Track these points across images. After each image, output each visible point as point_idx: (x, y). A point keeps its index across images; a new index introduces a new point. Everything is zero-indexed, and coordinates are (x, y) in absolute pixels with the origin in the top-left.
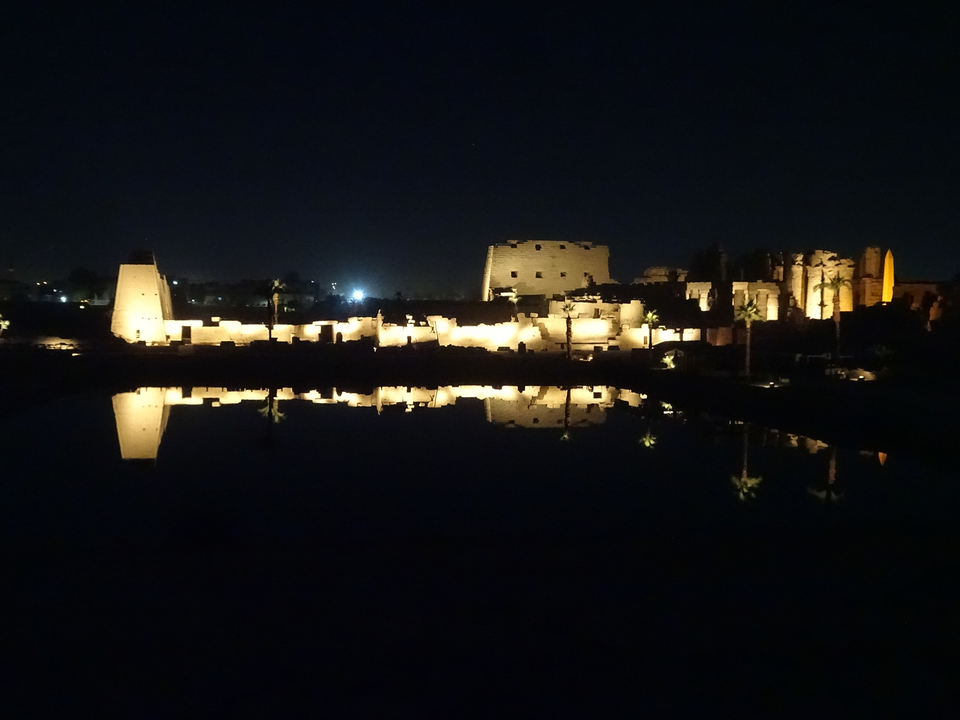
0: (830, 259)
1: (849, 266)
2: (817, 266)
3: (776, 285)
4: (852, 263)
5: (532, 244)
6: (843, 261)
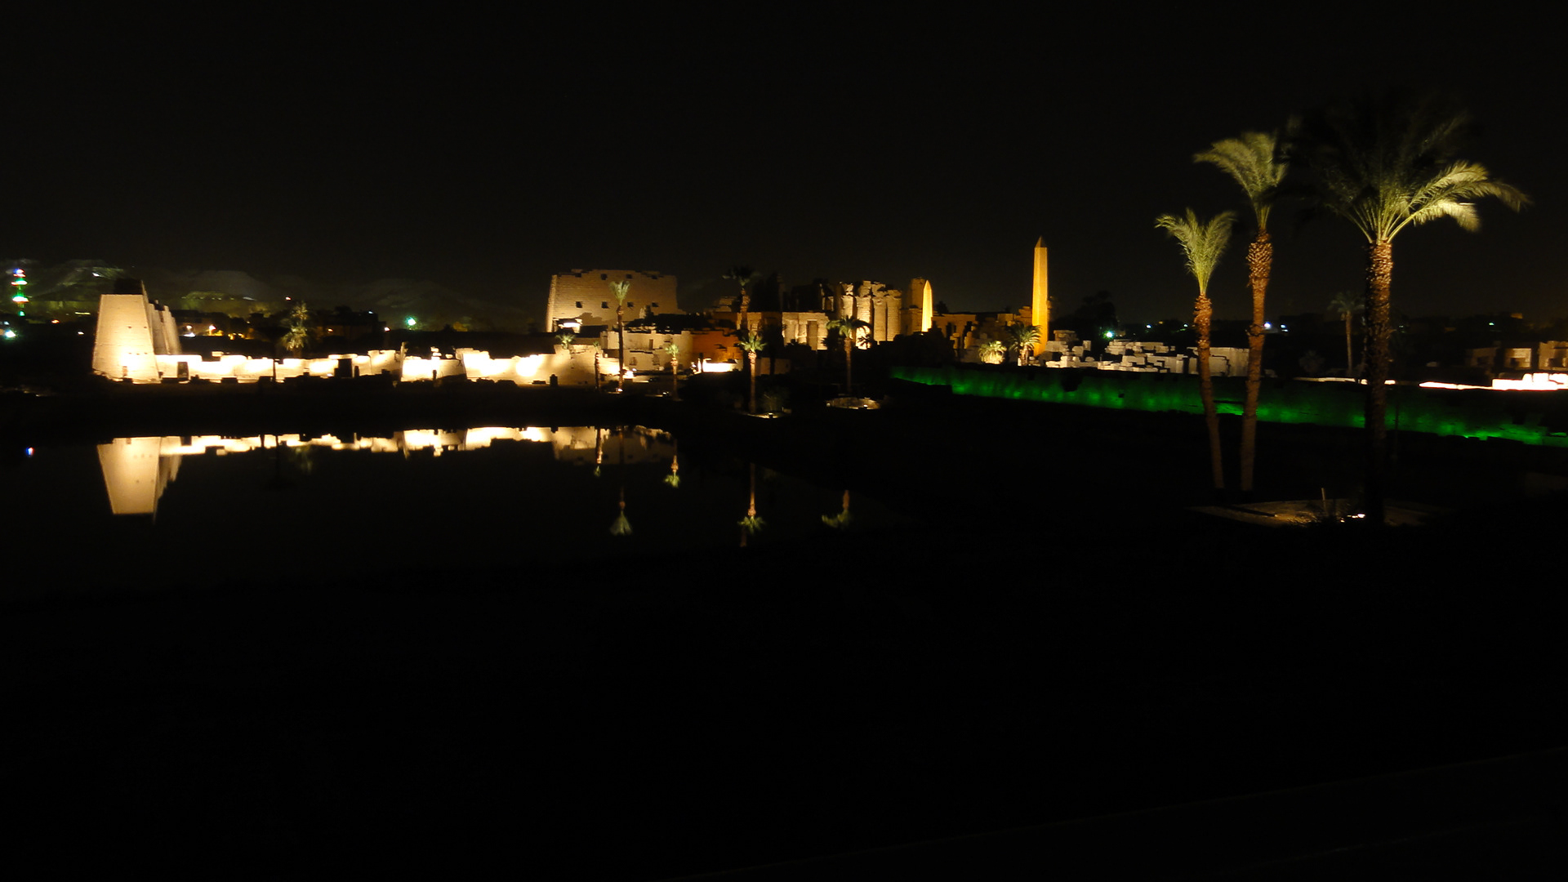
0: (879, 290)
1: (895, 297)
2: (865, 296)
3: (827, 314)
4: (899, 294)
5: (597, 273)
6: (890, 292)
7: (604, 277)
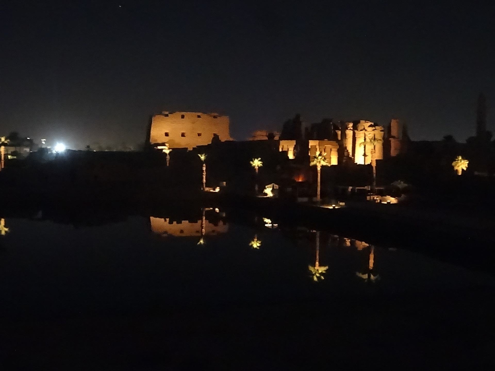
0: (370, 126)
1: (381, 131)
2: (361, 130)
3: (337, 142)
5: (179, 114)
6: (376, 127)
7: (183, 117)
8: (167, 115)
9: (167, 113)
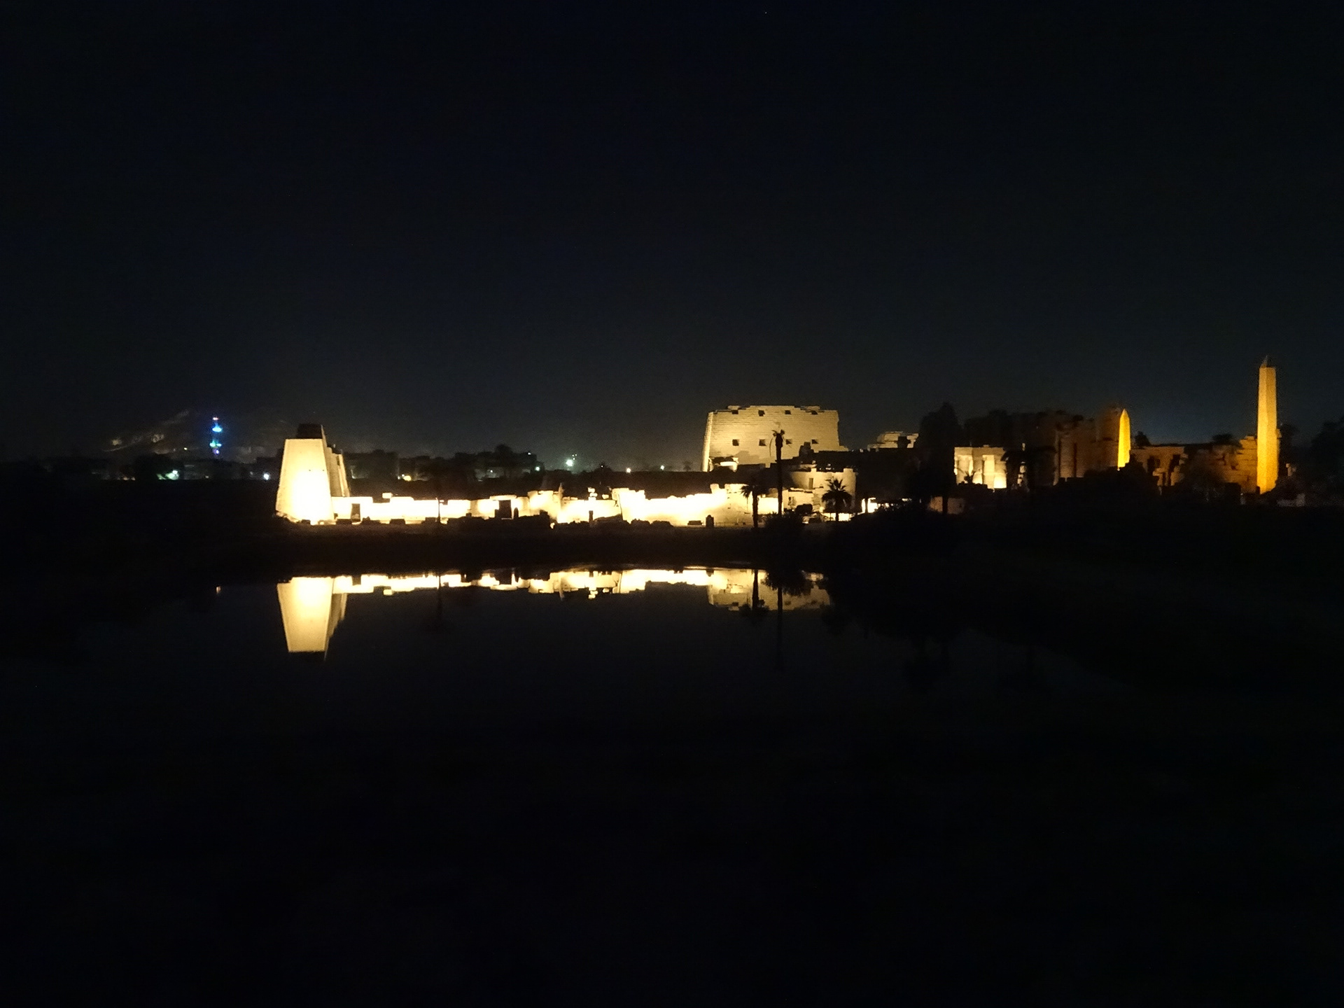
0: (1066, 421)
5: (754, 409)
6: (1080, 422)
7: (761, 413)
8: (735, 412)
9: (735, 408)
